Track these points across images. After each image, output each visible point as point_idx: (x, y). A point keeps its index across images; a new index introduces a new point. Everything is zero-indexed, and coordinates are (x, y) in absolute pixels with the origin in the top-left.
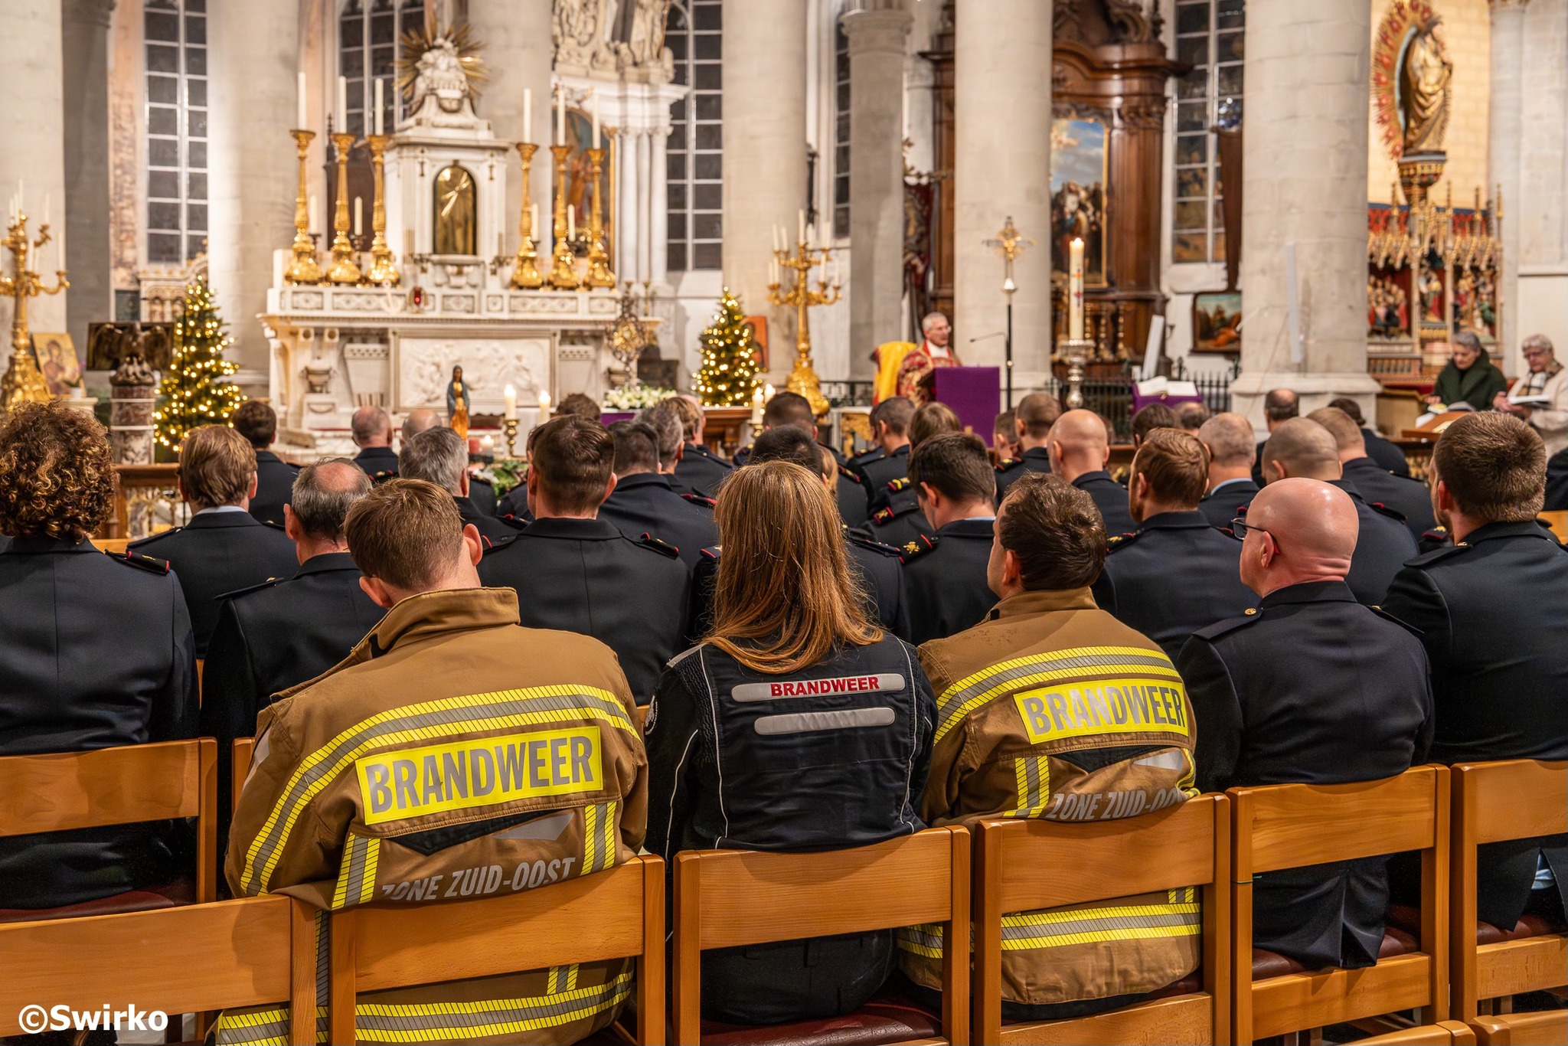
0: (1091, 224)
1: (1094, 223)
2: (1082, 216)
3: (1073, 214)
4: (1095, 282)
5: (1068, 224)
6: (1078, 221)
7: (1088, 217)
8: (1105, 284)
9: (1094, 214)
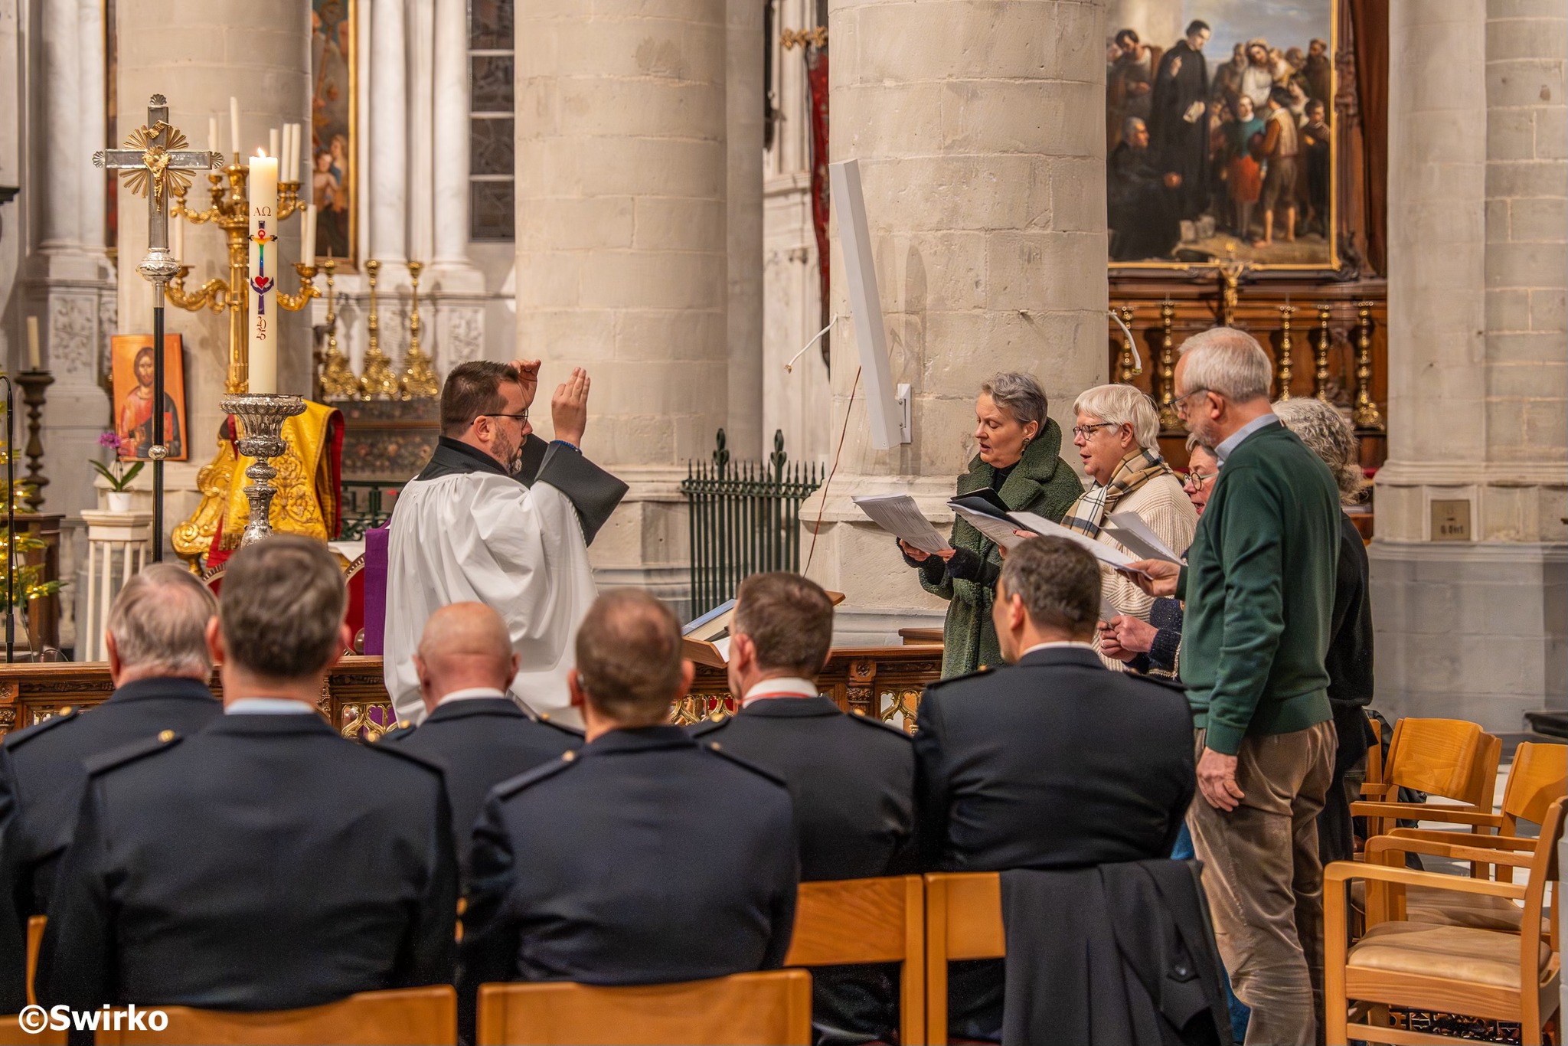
0: (1302, 132)
1: (1309, 130)
2: (1280, 114)
3: (1258, 110)
4: (1313, 259)
5: (1249, 132)
6: (1271, 124)
7: (1296, 118)
8: (1336, 263)
9: (1309, 109)
